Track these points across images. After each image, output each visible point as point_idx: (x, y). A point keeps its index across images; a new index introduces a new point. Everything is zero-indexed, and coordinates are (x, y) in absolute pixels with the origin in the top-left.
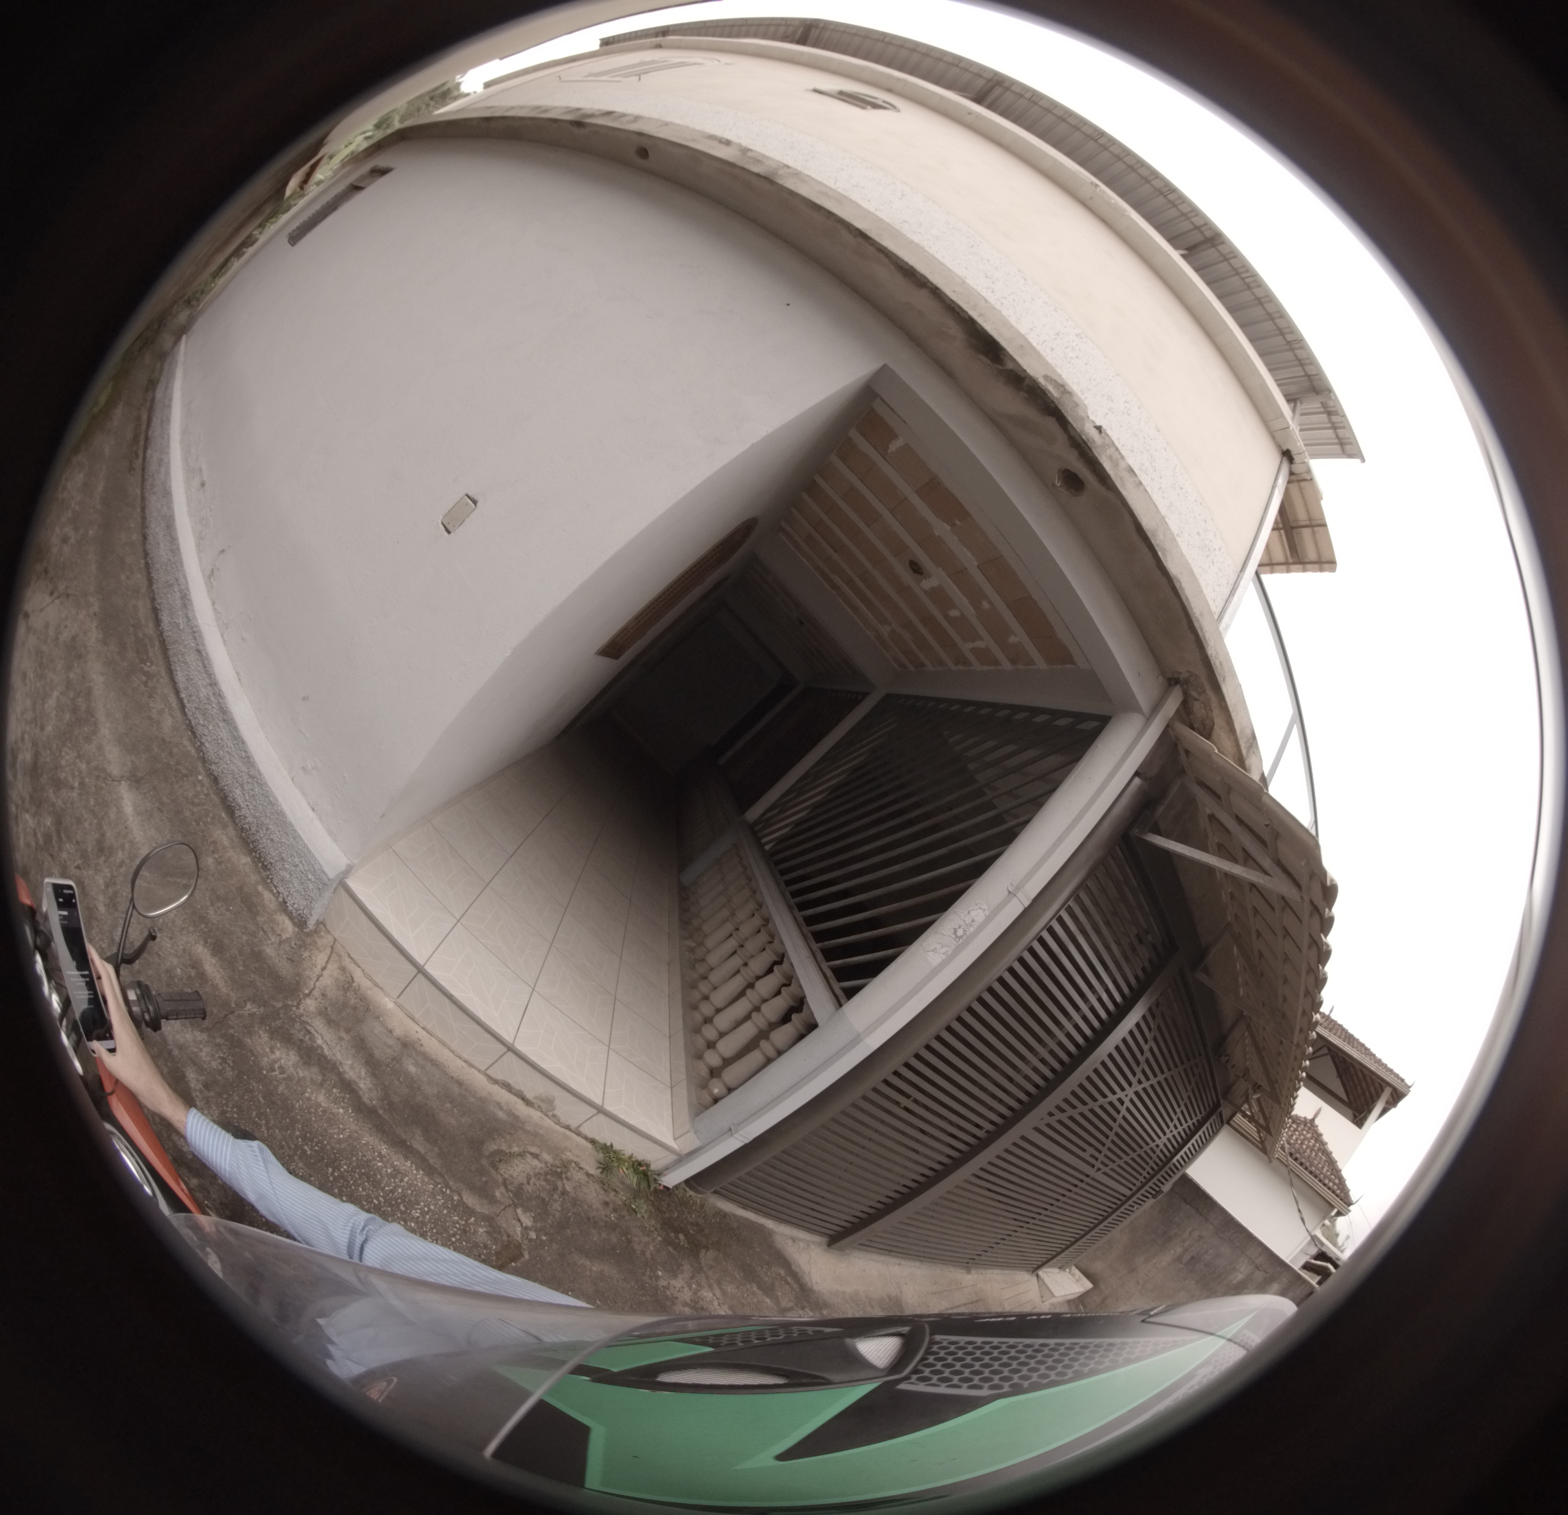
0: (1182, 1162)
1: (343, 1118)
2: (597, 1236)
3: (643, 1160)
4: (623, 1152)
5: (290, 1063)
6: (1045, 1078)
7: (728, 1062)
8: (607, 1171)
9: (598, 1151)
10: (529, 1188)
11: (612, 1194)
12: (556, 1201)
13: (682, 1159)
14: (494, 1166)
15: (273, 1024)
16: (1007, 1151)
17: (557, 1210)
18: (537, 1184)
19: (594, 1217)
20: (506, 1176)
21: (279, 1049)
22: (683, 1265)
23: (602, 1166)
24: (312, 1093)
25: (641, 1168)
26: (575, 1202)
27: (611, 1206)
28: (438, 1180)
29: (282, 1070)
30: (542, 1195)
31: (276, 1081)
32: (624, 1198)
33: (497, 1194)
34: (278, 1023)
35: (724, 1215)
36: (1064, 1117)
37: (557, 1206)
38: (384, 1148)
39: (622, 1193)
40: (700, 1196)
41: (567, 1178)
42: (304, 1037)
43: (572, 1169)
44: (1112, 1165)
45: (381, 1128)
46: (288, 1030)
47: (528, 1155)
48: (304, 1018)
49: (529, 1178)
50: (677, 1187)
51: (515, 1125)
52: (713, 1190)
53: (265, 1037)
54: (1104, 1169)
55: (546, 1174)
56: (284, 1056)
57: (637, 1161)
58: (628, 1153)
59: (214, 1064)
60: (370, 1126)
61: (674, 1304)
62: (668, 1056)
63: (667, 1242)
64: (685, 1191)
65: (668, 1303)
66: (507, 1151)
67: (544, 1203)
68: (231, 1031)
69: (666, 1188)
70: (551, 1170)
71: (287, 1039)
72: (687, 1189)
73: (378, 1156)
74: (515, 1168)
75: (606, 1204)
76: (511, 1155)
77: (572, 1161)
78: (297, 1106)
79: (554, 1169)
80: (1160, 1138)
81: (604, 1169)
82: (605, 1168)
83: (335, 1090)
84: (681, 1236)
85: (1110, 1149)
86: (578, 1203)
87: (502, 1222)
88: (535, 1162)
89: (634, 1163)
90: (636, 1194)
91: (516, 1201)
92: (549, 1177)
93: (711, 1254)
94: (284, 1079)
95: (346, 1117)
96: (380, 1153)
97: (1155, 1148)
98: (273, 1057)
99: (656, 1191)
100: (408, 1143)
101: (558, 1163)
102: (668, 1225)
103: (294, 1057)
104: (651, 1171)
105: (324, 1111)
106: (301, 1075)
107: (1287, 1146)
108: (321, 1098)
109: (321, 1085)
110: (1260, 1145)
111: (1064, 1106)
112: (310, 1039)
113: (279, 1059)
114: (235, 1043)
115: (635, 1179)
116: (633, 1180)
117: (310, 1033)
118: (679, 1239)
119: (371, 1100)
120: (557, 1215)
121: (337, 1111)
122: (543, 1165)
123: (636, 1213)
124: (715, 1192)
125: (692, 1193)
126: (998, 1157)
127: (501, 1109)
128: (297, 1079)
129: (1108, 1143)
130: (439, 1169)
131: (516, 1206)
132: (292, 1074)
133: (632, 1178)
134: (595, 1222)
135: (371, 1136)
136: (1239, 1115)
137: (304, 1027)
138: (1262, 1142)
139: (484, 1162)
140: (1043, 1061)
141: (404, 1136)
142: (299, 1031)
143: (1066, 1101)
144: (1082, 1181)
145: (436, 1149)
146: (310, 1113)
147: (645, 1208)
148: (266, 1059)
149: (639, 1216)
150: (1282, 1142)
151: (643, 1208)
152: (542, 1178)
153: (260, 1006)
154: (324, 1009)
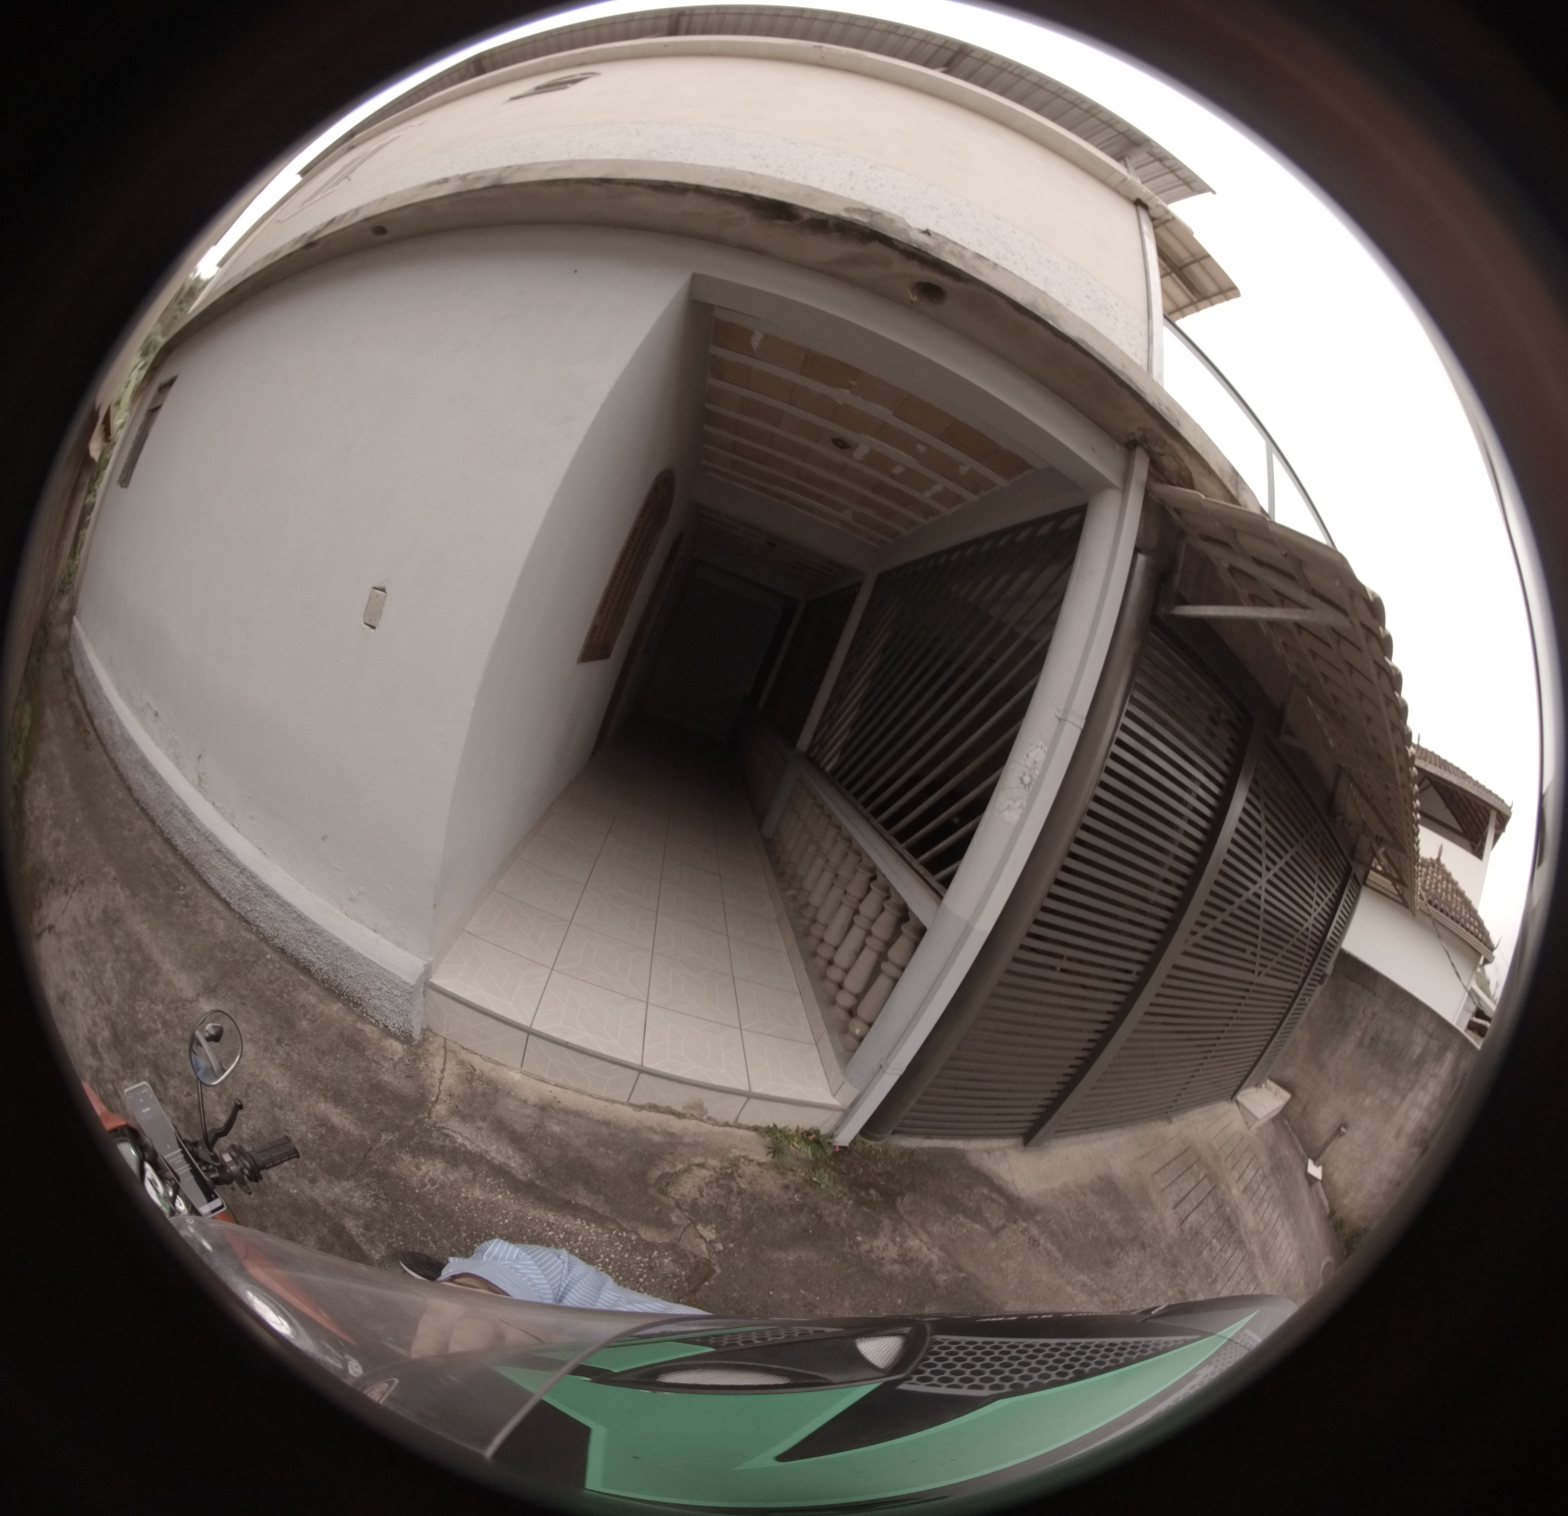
0: (1336, 938)
1: (504, 1203)
2: (786, 1223)
3: (811, 1129)
4: (789, 1128)
5: (439, 1172)
6: (1174, 898)
7: (860, 997)
8: (778, 1152)
9: (764, 1137)
10: (704, 1201)
11: (790, 1174)
12: (734, 1203)
13: (847, 1113)
14: (665, 1193)
15: (412, 1143)
16: (1164, 986)
17: (737, 1212)
18: (711, 1193)
19: (777, 1206)
20: (677, 1197)
21: (424, 1163)
22: (881, 1222)
23: (772, 1150)
24: (468, 1191)
25: (811, 1138)
26: (754, 1197)
27: (792, 1188)
28: (611, 1227)
29: (433, 1182)
30: (720, 1202)
31: (431, 1194)
32: (803, 1174)
33: (674, 1219)
34: (416, 1140)
35: (911, 1152)
36: (1207, 931)
37: (736, 1208)
38: (551, 1217)
39: (799, 1170)
40: (879, 1143)
41: (740, 1176)
42: (444, 1141)
43: (742, 1166)
44: (1270, 964)
45: (544, 1198)
46: (426, 1142)
47: (694, 1168)
48: (439, 1125)
49: (701, 1191)
50: (853, 1142)
51: (673, 1142)
52: (891, 1132)
53: (407, 1158)
54: (1264, 970)
55: (717, 1180)
56: (431, 1168)
57: (805, 1131)
58: (793, 1127)
59: (368, 1205)
60: (531, 1200)
61: (881, 1265)
62: (804, 1013)
63: (860, 1203)
64: (863, 1143)
65: (875, 1267)
66: (672, 1172)
67: (722, 1210)
68: (375, 1167)
69: (843, 1148)
70: (721, 1174)
71: (427, 1150)
72: (865, 1140)
73: (547, 1226)
74: (685, 1185)
75: (787, 1187)
76: (677, 1174)
77: (740, 1156)
78: (457, 1210)
79: (724, 1172)
80: (1306, 920)
81: (774, 1152)
82: (776, 1150)
83: (488, 1180)
84: (873, 1192)
85: (1263, 949)
86: (757, 1197)
87: (685, 1245)
88: (704, 1172)
89: (802, 1134)
90: (814, 1165)
91: (694, 1219)
92: (721, 1182)
93: (908, 1199)
94: (437, 1189)
95: (506, 1201)
96: (548, 1223)
97: (1306, 933)
98: (421, 1173)
99: (835, 1154)
100: (573, 1202)
101: (726, 1164)
102: (858, 1185)
103: (440, 1165)
104: (822, 1136)
105: (484, 1204)
106: (452, 1178)
107: (1424, 894)
108: (478, 1193)
109: (474, 1179)
110: (1399, 899)
111: (1204, 920)
112: (451, 1141)
113: (427, 1173)
114: (382, 1176)
115: (810, 1151)
116: (807, 1152)
117: (448, 1136)
118: (871, 1195)
119: (525, 1175)
120: (739, 1217)
121: (493, 1199)
122: (712, 1172)
123: (819, 1185)
124: (895, 1132)
125: (871, 1143)
126: (1158, 995)
127: (655, 1132)
128: (449, 1184)
129: (1259, 942)
130: (610, 1216)
131: (694, 1224)
132: (444, 1181)
133: (805, 1149)
134: (781, 1210)
135: (535, 1209)
136: (1372, 872)
137: (442, 1133)
138: (1401, 896)
139: (652, 1191)
140: (1166, 881)
141: (567, 1197)
142: (438, 1139)
143: (1203, 914)
144: (1247, 990)
145: (601, 1197)
146: (470, 1211)
147: (827, 1175)
148: (415, 1178)
149: (823, 1186)
150: (1419, 893)
151: (825, 1178)
152: (715, 1185)
153: (394, 1132)
154: (455, 1108)
